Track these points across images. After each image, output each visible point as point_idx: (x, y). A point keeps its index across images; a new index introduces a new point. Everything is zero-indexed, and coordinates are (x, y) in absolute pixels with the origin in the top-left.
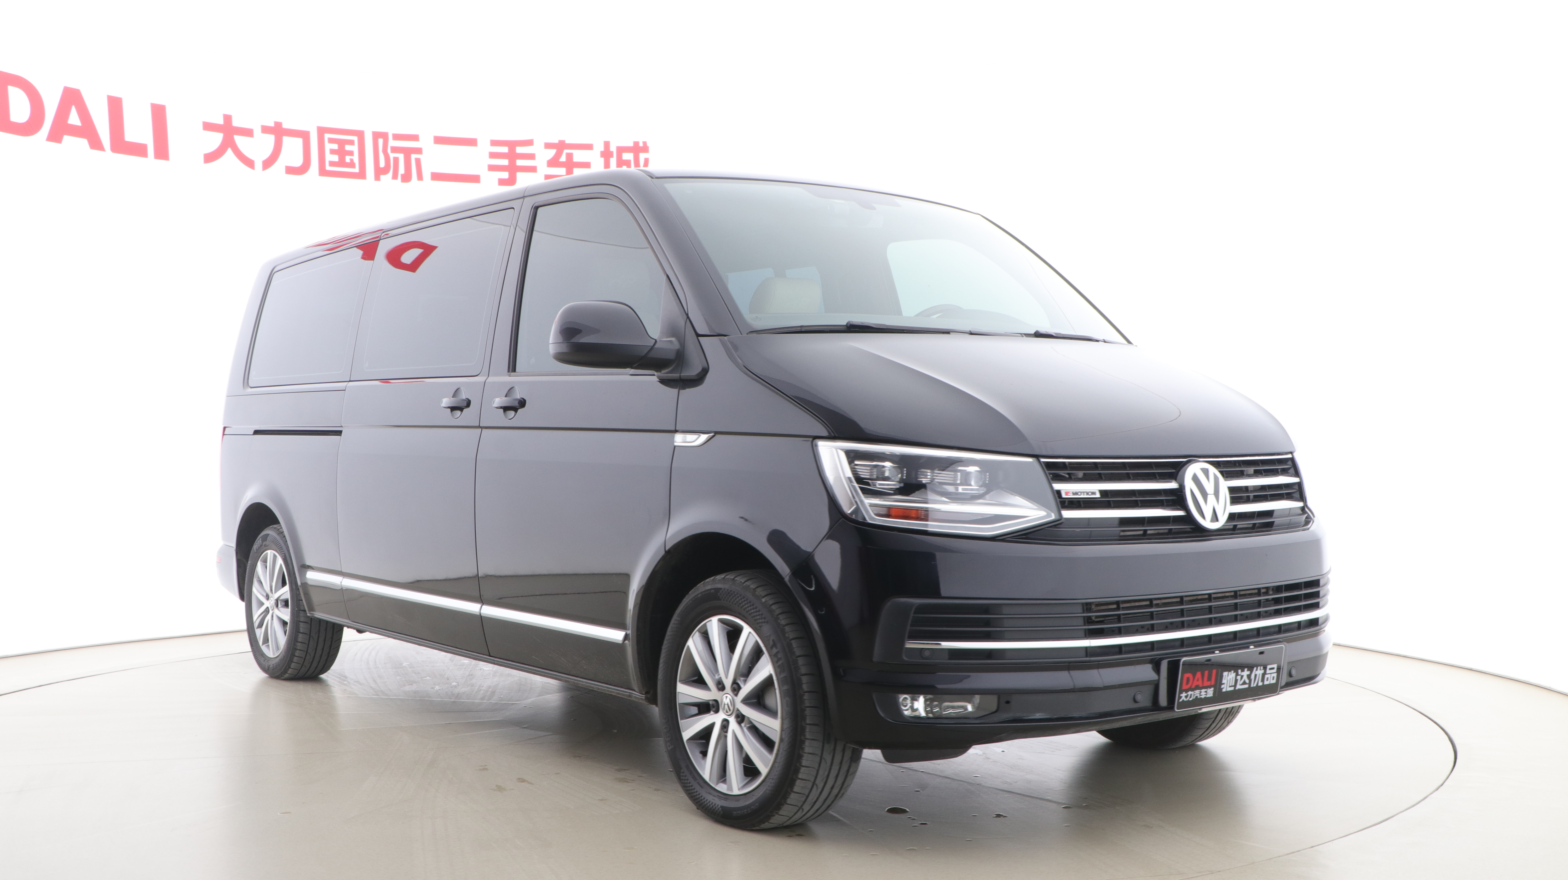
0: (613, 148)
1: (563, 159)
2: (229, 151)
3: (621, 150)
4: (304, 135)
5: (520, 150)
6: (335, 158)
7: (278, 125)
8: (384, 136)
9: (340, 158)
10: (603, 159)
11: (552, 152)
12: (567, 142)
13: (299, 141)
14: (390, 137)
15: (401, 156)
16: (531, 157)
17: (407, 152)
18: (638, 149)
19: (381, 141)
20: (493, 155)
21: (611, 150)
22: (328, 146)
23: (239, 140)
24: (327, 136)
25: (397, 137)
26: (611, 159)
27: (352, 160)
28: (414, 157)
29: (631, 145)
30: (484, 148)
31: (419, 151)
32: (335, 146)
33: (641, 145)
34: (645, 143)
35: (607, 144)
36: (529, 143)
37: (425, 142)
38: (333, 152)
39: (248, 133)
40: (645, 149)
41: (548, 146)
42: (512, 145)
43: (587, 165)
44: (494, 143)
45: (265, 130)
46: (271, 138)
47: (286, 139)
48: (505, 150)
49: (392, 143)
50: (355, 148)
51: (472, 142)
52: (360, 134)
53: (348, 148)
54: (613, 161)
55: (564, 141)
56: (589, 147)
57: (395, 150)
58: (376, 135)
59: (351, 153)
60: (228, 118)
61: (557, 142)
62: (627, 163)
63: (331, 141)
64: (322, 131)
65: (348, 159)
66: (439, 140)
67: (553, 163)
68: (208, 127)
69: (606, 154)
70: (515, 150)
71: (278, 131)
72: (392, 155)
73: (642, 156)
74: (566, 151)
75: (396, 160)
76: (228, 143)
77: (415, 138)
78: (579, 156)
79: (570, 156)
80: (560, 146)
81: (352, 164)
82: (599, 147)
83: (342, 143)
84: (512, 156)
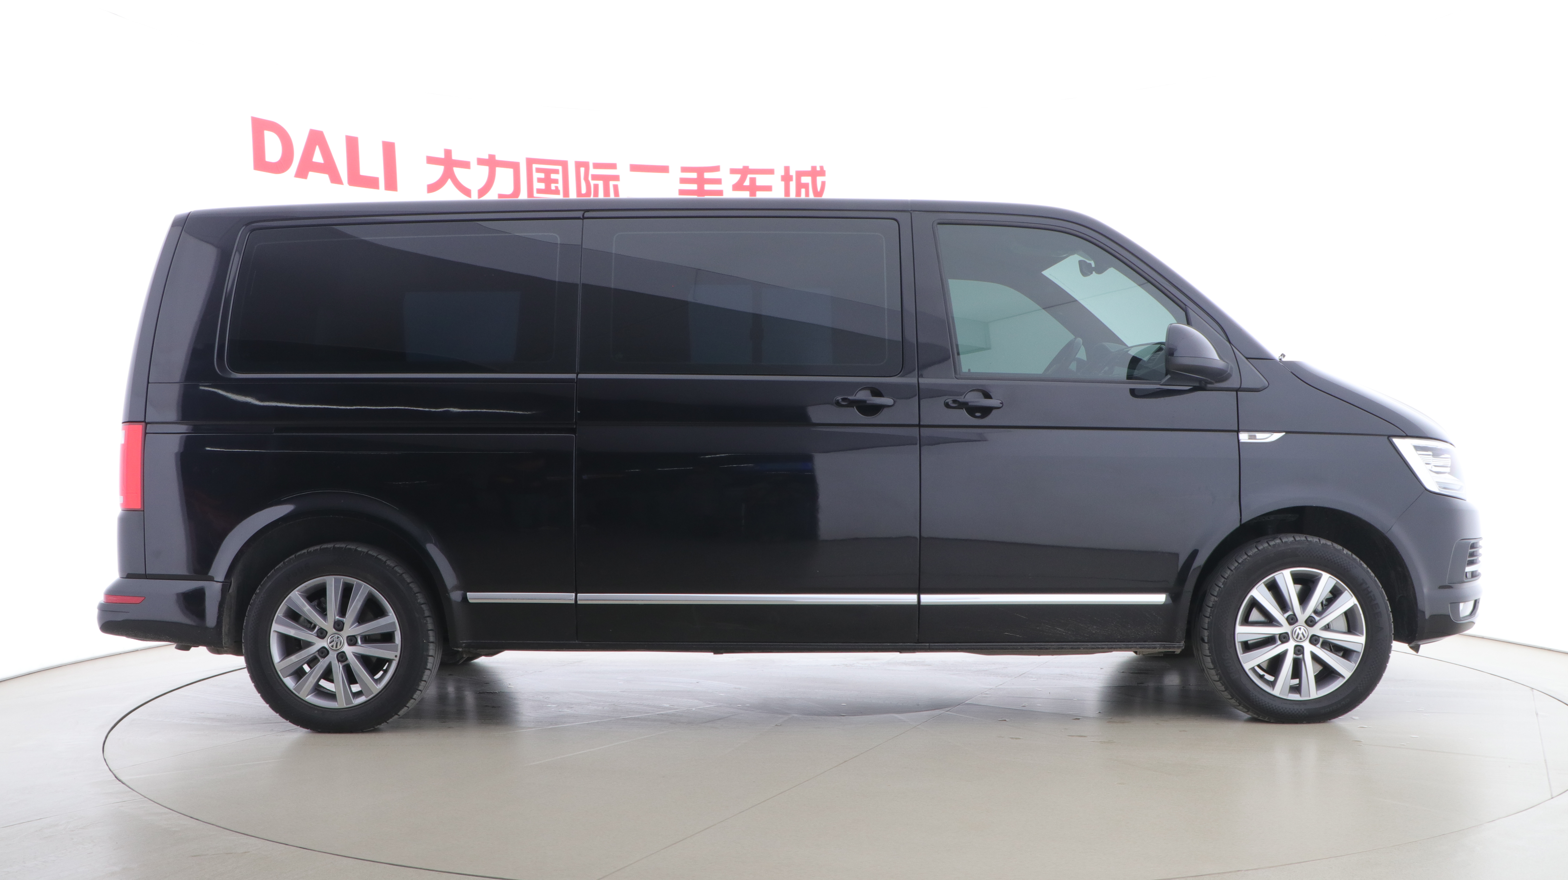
0: (792, 173)
1: (747, 183)
2: (449, 182)
3: (800, 174)
4: (515, 166)
5: (707, 175)
6: (542, 186)
7: (492, 157)
8: (586, 165)
9: (546, 186)
10: (783, 183)
11: (737, 177)
12: (750, 167)
13: (510, 172)
14: (591, 166)
15: (601, 184)
16: (718, 181)
17: (606, 179)
18: (816, 173)
19: (582, 170)
20: (683, 181)
21: (791, 174)
22: (536, 176)
23: (457, 171)
24: (535, 166)
25: (597, 166)
26: (791, 183)
27: (557, 187)
28: (612, 183)
29: (810, 169)
30: (676, 174)
31: (616, 178)
32: (542, 175)
33: (818, 169)
34: (822, 167)
35: (787, 169)
36: (716, 169)
37: (623, 170)
38: (540, 180)
39: (466, 165)
40: (822, 173)
41: (733, 171)
42: (700, 171)
43: (768, 188)
44: (684, 170)
45: (481, 162)
46: (485, 169)
47: (499, 170)
48: (694, 175)
49: (593, 171)
50: (559, 177)
51: (664, 169)
52: (564, 164)
53: (553, 176)
54: (793, 185)
55: (748, 167)
56: (770, 172)
57: (595, 177)
58: (579, 165)
59: (556, 181)
60: (448, 152)
61: (742, 167)
62: (806, 186)
63: (538, 170)
64: (530, 162)
65: (553, 186)
66: (635, 168)
67: (738, 187)
68: (431, 160)
69: (786, 178)
70: (703, 175)
71: (492, 163)
72: (592, 183)
73: (819, 180)
74: (749, 176)
75: (596, 186)
76: (448, 175)
77: (613, 166)
78: (761, 180)
79: (753, 181)
80: (745, 171)
81: (557, 192)
82: (779, 172)
83: (548, 172)
84: (701, 181)
